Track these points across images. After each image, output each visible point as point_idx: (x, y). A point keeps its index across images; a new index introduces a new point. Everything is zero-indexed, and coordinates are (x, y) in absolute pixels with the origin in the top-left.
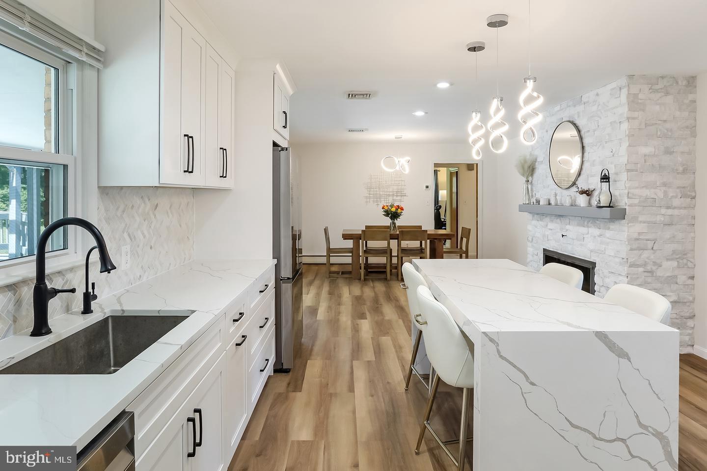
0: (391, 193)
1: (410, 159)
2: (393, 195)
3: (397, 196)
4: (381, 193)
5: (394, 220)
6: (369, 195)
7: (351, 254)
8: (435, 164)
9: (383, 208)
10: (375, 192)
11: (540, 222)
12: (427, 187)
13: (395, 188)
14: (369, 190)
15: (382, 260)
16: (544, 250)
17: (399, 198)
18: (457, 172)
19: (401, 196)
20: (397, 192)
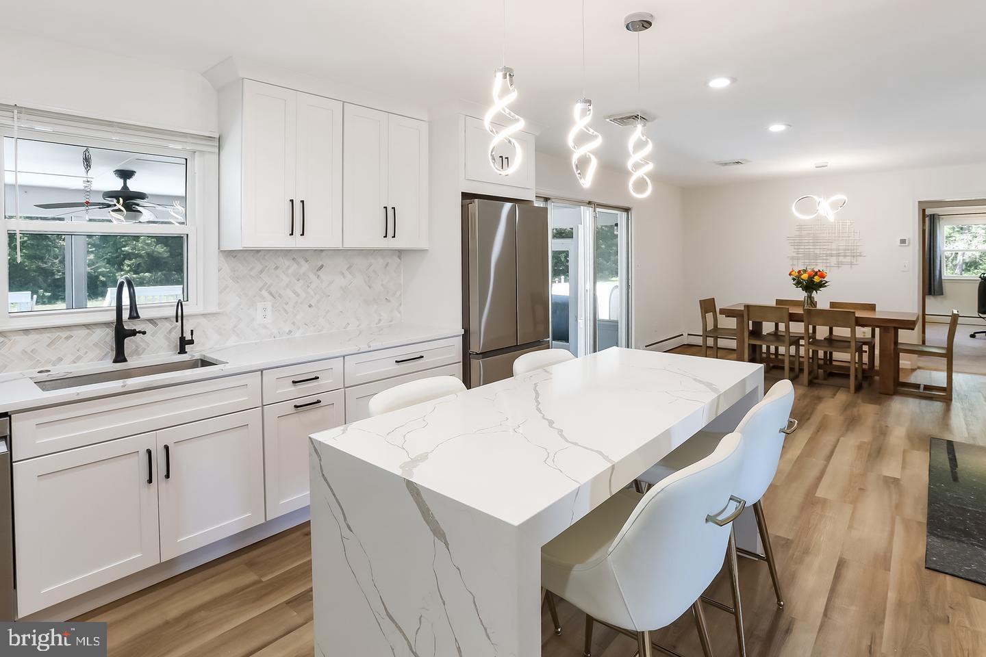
0: (834, 252)
1: (846, 198)
2: (838, 255)
3: (845, 256)
4: (817, 251)
5: (811, 292)
8: (919, 202)
9: (790, 274)
12: (903, 241)
13: (842, 243)
14: (796, 247)
17: (848, 259)
19: (853, 256)
20: (845, 250)
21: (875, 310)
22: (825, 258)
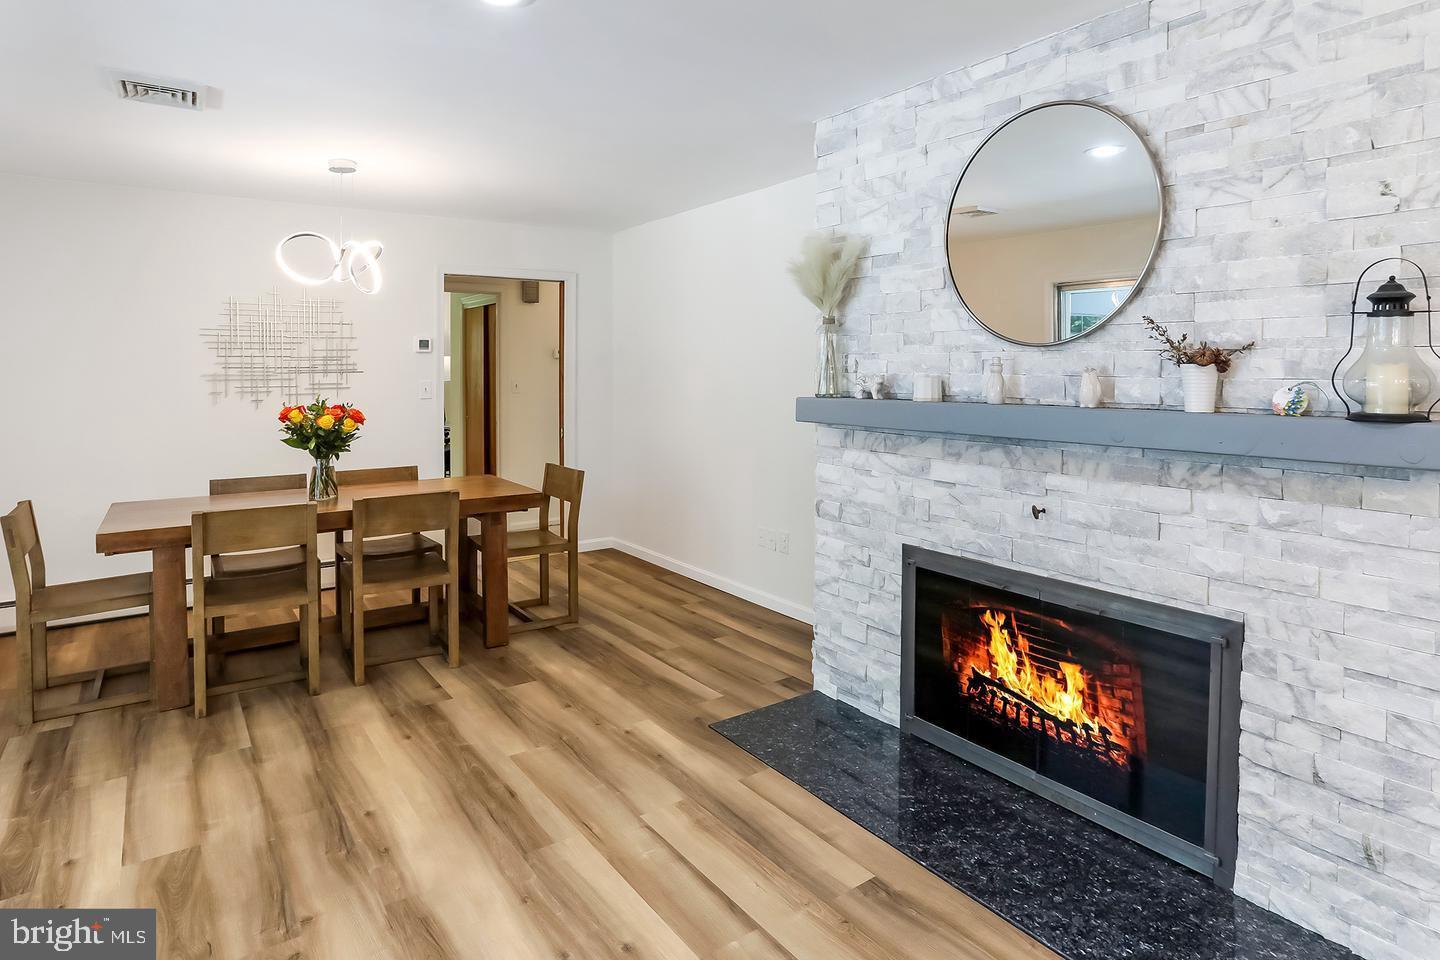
0: (305, 364)
1: (385, 245)
3: (326, 372)
4: (271, 362)
5: (327, 457)
6: (223, 372)
7: (145, 609)
8: (445, 276)
10: (249, 360)
11: (889, 458)
12: (424, 344)
13: (321, 345)
14: (222, 353)
15: (276, 612)
16: (907, 551)
17: (332, 378)
18: (486, 308)
19: (341, 372)
20: (325, 359)
21: (416, 479)
22: (286, 376)
